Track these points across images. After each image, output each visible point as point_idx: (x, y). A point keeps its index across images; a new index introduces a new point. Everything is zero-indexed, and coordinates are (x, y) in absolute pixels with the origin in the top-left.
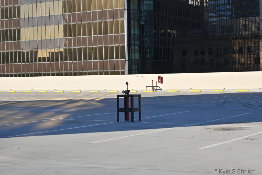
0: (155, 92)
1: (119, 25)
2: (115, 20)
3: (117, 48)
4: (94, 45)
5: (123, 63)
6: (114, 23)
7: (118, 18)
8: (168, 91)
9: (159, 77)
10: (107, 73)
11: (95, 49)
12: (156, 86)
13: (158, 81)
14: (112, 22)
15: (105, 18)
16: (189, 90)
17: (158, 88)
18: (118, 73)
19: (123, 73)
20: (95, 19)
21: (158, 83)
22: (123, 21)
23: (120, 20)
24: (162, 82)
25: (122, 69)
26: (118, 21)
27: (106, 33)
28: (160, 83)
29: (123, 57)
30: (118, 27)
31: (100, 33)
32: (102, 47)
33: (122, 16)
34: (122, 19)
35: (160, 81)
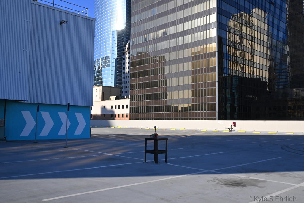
0: (231, 132)
1: (213, 91)
2: (210, 88)
3: (212, 104)
4: (198, 102)
5: (215, 113)
6: (210, 90)
7: (212, 87)
8: (239, 132)
9: (233, 123)
10: (205, 119)
11: (199, 105)
12: (231, 128)
13: (232, 125)
14: (209, 89)
15: (205, 87)
16: (253, 131)
17: (232, 129)
18: (212, 119)
19: (215, 119)
20: (199, 87)
21: (232, 126)
22: (216, 88)
23: (213, 88)
24: (235, 126)
25: (214, 117)
26: (212, 89)
27: (205, 95)
28: (234, 126)
29: (215, 110)
30: (213, 92)
31: (202, 96)
32: (203, 104)
33: (215, 86)
34: (215, 87)
35: (234, 125)
